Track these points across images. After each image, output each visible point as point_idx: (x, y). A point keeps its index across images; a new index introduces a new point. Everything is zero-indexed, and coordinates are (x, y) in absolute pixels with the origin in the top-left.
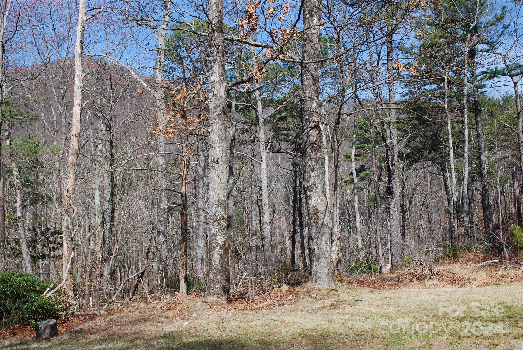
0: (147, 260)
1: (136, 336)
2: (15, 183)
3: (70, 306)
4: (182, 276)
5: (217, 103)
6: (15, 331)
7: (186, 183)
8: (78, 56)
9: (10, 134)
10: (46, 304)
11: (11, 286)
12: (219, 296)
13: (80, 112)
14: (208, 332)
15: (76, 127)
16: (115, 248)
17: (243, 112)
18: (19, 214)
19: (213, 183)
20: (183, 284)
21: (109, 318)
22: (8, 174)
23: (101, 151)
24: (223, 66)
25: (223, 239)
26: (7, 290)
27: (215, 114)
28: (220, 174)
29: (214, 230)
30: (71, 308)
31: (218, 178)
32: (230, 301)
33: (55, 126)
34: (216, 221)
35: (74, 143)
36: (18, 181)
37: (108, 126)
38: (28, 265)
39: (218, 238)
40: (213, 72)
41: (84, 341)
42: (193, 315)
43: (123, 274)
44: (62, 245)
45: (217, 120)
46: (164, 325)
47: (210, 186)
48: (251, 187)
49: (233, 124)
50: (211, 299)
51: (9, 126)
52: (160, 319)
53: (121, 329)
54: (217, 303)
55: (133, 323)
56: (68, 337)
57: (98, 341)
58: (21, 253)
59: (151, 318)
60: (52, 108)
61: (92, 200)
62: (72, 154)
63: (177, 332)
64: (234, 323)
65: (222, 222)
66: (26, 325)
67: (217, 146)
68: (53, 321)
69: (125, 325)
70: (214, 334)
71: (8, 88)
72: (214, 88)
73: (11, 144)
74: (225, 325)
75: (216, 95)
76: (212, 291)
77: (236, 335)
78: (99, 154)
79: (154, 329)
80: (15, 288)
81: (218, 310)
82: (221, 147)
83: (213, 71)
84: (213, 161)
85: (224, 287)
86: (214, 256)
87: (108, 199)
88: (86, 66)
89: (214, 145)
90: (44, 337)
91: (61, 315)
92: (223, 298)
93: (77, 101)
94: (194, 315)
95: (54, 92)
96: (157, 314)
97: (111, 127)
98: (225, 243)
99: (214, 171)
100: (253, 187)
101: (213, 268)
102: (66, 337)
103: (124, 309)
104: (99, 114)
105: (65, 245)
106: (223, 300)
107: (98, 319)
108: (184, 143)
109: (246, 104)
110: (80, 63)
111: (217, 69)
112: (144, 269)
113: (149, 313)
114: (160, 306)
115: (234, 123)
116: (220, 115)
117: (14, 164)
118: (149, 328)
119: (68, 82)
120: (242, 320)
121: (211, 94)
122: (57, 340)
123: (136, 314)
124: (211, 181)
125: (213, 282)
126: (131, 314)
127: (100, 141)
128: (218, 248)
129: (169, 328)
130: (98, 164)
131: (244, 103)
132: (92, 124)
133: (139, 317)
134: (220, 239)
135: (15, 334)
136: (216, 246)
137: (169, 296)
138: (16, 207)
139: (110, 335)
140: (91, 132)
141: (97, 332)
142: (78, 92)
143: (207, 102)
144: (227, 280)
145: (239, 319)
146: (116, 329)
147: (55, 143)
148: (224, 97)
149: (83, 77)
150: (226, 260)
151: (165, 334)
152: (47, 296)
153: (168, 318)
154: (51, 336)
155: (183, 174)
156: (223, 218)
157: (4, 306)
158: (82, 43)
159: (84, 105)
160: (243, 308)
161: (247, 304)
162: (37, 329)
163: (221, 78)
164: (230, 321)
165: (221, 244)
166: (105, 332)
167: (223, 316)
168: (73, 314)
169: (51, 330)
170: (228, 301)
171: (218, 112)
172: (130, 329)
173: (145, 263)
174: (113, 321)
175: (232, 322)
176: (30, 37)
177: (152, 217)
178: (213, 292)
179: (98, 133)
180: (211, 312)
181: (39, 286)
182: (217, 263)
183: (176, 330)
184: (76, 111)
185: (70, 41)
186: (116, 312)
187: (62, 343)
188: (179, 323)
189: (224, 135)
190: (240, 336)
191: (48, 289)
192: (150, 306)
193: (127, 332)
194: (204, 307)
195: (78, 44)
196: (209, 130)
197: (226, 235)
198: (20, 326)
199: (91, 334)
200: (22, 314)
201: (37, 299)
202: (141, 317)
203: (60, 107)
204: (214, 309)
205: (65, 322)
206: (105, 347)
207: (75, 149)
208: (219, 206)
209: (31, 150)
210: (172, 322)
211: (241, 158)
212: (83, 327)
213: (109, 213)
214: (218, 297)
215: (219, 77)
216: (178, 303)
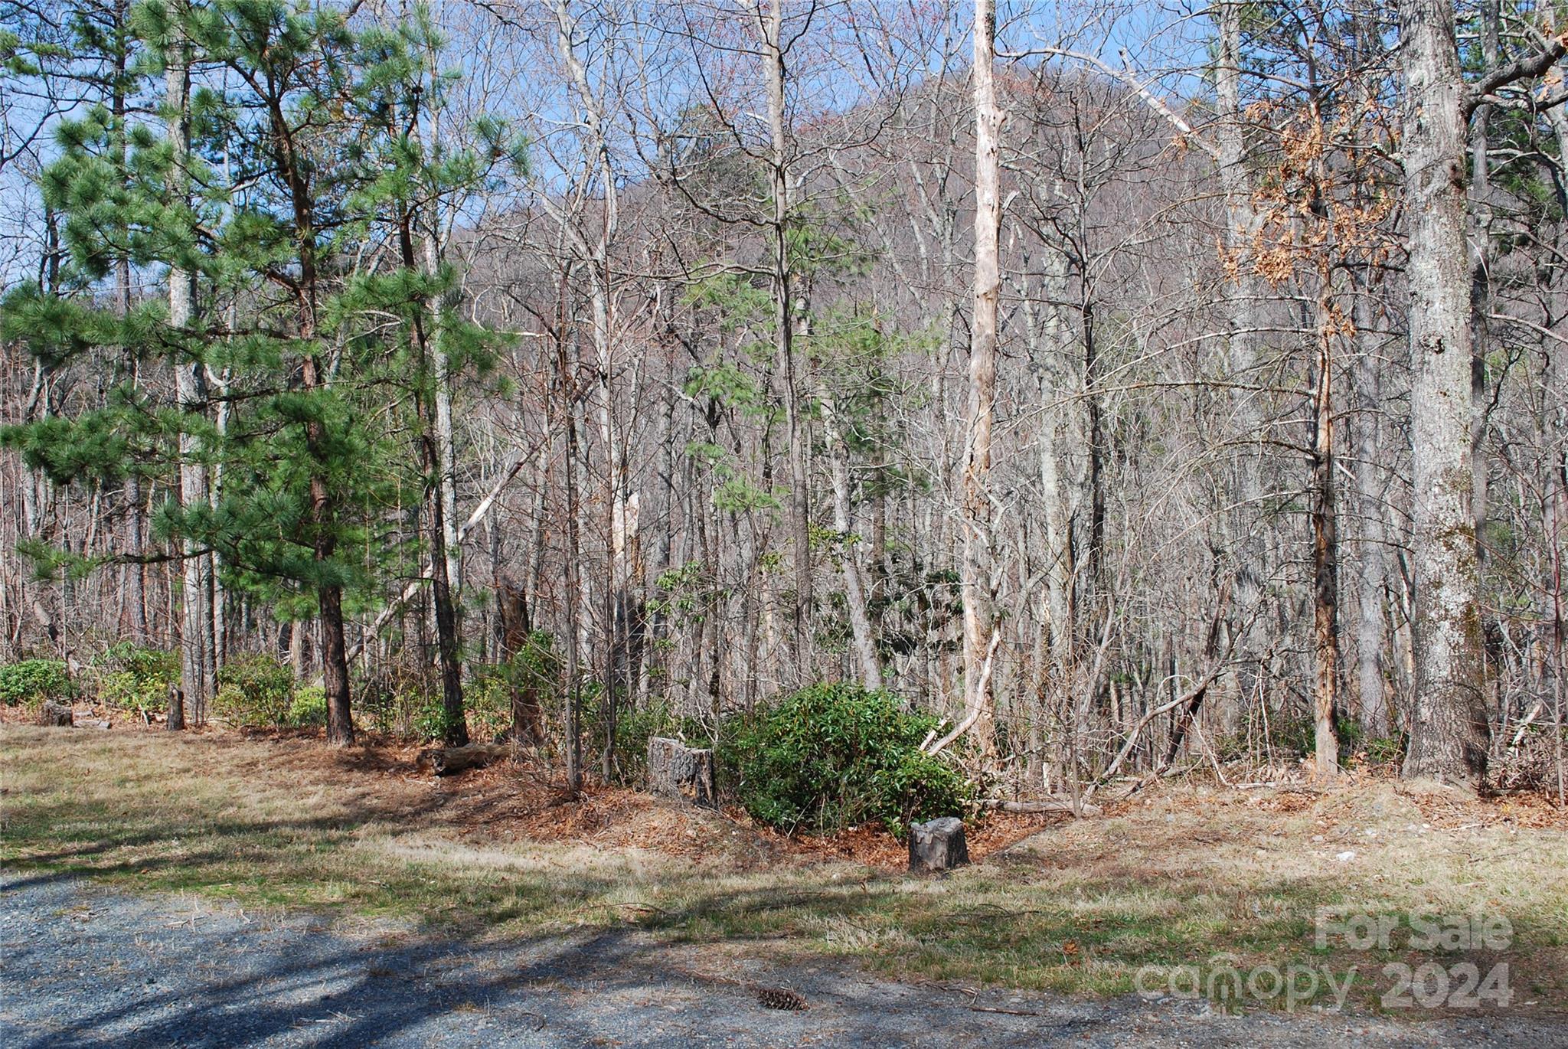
0: (1212, 658)
1: (1197, 881)
2: (828, 439)
3: (991, 784)
4: (1321, 711)
5: (1432, 153)
6: (851, 844)
7: (1330, 421)
8: (982, 61)
9: (808, 304)
10: (932, 775)
11: (835, 722)
12: (1451, 777)
13: (996, 225)
14: (1425, 887)
15: (986, 273)
16: (1109, 622)
17: (1507, 182)
18: (841, 525)
19: (1426, 415)
20: (1324, 733)
21: (1108, 824)
22: (809, 417)
23: (1056, 339)
24: (1448, 29)
25: (1464, 597)
26: (827, 731)
27: (1427, 191)
28: (1449, 385)
29: (1432, 568)
30: (995, 790)
31: (1442, 398)
32: (1487, 794)
33: (925, 273)
34: (1437, 538)
35: (983, 318)
36: (836, 435)
37: (1073, 261)
38: (870, 666)
39: (1446, 593)
40: (1414, 55)
41: (1043, 883)
42: (1368, 832)
43: (1126, 700)
44: (959, 611)
45: (1435, 212)
46: (1276, 856)
47: (1416, 425)
48: (1541, 427)
49: (1478, 222)
50: (1422, 785)
51: (803, 282)
52: (1263, 839)
53: (1147, 860)
54: (1447, 801)
55: (1179, 842)
56: (997, 870)
57: (1084, 890)
58: (849, 634)
59: (1235, 832)
60: (913, 222)
61: (1033, 484)
62: (979, 349)
63: (1320, 880)
64: (1509, 865)
65: (1459, 540)
66: (877, 829)
67: (1437, 294)
68: (953, 824)
69: (1157, 847)
70: (1448, 897)
71: (796, 177)
72: (1420, 105)
73: (810, 332)
74: (1480, 868)
75: (1427, 130)
76: (1426, 760)
77: (1524, 904)
78: (1050, 345)
79: (1245, 864)
80: (845, 727)
81: (1451, 820)
82: (1449, 299)
83: (1415, 52)
84: (1424, 346)
85: (1469, 750)
86: (1432, 649)
87: (1081, 478)
88: (1005, 90)
89: (1426, 294)
90: (932, 866)
91: (970, 807)
92: (1466, 784)
93: (986, 194)
94: (1371, 833)
95: (918, 175)
96: (1253, 823)
97: (1084, 265)
98: (1470, 610)
99: (1427, 378)
100: (1548, 428)
101: (1430, 688)
102: (990, 870)
103: (1148, 801)
104: (1048, 229)
105: (968, 611)
106: (1465, 789)
107: (1075, 825)
108: (1320, 296)
109: (1519, 154)
110: (990, 80)
111: (1429, 41)
112: (1200, 686)
113: (1225, 818)
114: (1258, 799)
115: (1486, 218)
116: (1444, 192)
117: (823, 387)
118: (1229, 863)
119: (953, 142)
120: (1538, 858)
121: (1409, 128)
122: (969, 877)
123: (1188, 819)
124: (1417, 409)
125: (1432, 732)
126: (1170, 817)
127: (1052, 310)
128: (1447, 624)
129: (1293, 866)
130: (1048, 376)
131: (1510, 150)
132: (1026, 260)
133: (1197, 828)
134: (1454, 598)
135: (851, 853)
136: (1441, 618)
137: (1282, 771)
138: (831, 508)
139: (1119, 875)
140: (1025, 285)
141: (1077, 861)
142: (986, 170)
143: (1396, 156)
144: (1477, 727)
145: (1526, 855)
146: (1131, 858)
147: (926, 322)
148: (1456, 131)
149: (998, 122)
150: (1475, 664)
151: (1283, 884)
152: (930, 754)
153: (1285, 835)
154: (951, 864)
155: (1320, 392)
156: (1464, 529)
157: (817, 775)
158: (991, 21)
159: (1006, 205)
160: (1535, 818)
161: (1549, 807)
162: (909, 840)
163: (1444, 70)
164: (1497, 859)
165: (1457, 613)
166: (1101, 865)
167: (1471, 840)
168: (1000, 807)
169: (950, 849)
170: (1482, 795)
171: (1436, 185)
172: (1172, 859)
173: (1206, 669)
174: (1119, 834)
175: (1505, 863)
176: (843, 25)
177: (1213, 529)
178: (1431, 765)
179: (1043, 286)
180: (1426, 826)
181: (908, 724)
182: (1444, 673)
183: (1316, 873)
184: (986, 222)
185: (952, 22)
186: (1125, 810)
187: (982, 886)
188: (1323, 855)
189: (1461, 259)
190: (1539, 909)
191: (932, 734)
192: (1227, 797)
193: (1167, 869)
194: (1404, 810)
195: (981, 25)
196: (1407, 247)
197: (1472, 584)
198: (863, 832)
199: (1061, 868)
200: (867, 799)
201: (905, 761)
202: (1204, 829)
203: (935, 219)
204: (1436, 817)
205: (979, 827)
206: (1106, 907)
207: (987, 336)
208: (1449, 489)
209: (865, 347)
210: (1299, 850)
211: (1504, 333)
212: (1034, 846)
213: (1085, 519)
214: (1447, 782)
215: (1438, 69)
216: (1317, 794)
